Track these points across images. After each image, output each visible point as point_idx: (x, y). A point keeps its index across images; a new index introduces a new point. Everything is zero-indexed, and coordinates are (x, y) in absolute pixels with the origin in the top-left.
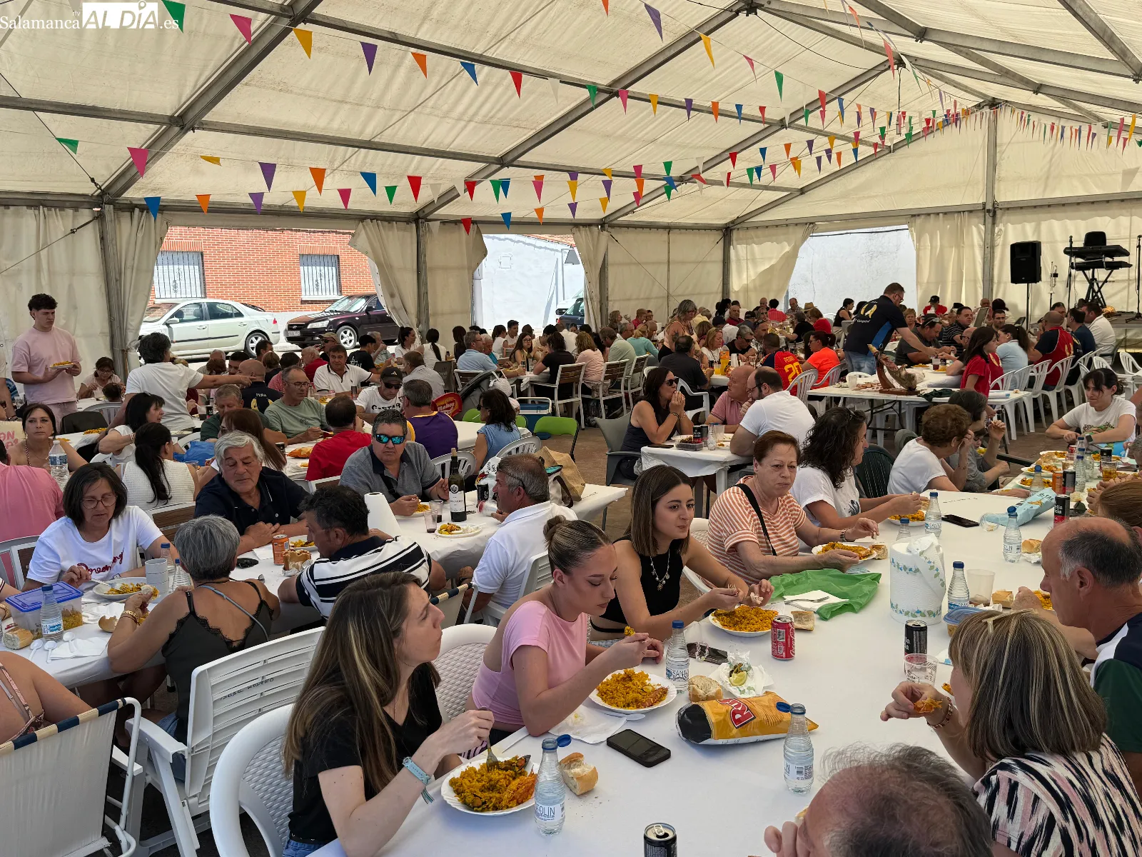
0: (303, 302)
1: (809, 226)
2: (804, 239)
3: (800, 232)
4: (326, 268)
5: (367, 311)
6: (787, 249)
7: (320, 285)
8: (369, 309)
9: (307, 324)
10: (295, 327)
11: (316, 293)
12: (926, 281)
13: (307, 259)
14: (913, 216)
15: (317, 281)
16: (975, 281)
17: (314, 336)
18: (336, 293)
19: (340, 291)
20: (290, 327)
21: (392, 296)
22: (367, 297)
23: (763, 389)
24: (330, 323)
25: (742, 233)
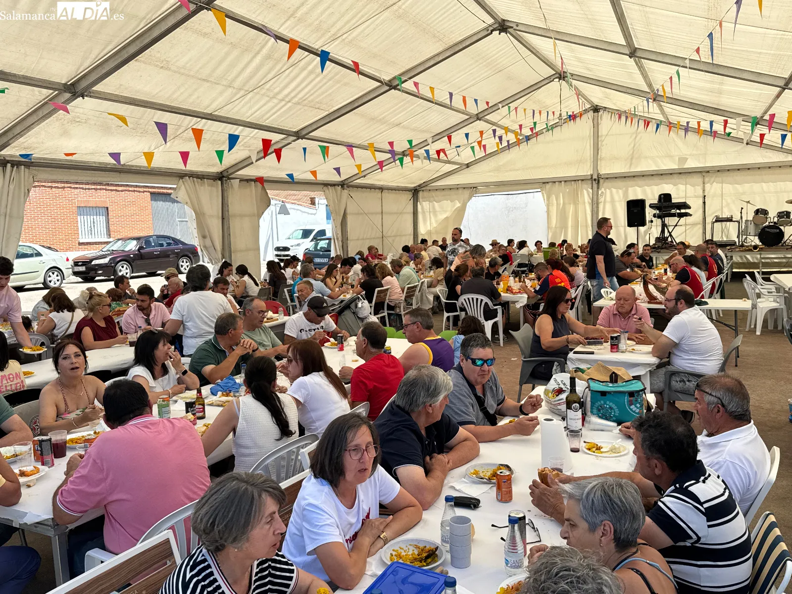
0: (80, 244)
1: (473, 189)
2: (470, 198)
3: (467, 193)
4: (98, 217)
5: (139, 250)
6: (458, 205)
7: (93, 230)
8: (141, 248)
9: (91, 261)
10: (80, 264)
11: (90, 236)
12: (554, 226)
13: (84, 210)
14: (544, 183)
15: (91, 227)
16: (587, 226)
17: (96, 270)
18: (106, 236)
19: (109, 235)
20: (76, 264)
21: (204, 237)
22: (138, 239)
23: (679, 303)
24: (110, 259)
25: (425, 194)
